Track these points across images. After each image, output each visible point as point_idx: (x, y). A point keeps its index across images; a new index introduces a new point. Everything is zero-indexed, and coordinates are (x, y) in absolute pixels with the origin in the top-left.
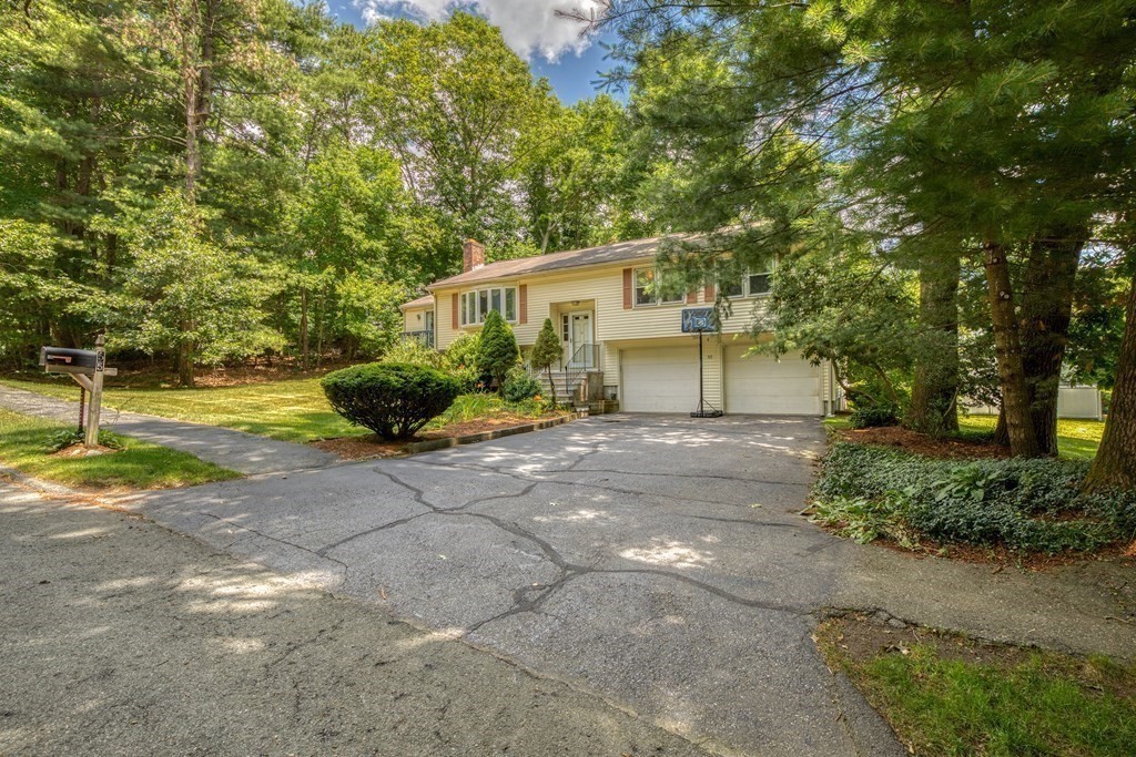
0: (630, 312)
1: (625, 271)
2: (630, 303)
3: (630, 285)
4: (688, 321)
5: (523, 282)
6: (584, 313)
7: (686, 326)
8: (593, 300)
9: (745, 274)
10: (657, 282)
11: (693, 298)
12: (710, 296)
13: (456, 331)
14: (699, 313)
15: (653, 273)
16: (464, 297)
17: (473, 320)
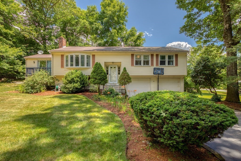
0: (133, 67)
1: (132, 55)
2: (133, 64)
3: (133, 59)
4: (155, 71)
5: (94, 54)
6: (115, 66)
7: (155, 73)
8: (121, 62)
9: (167, 60)
10: (142, 60)
11: (152, 64)
12: (157, 64)
13: (62, 69)
14: (159, 69)
15: (140, 56)
16: (67, 57)
17: (72, 65)
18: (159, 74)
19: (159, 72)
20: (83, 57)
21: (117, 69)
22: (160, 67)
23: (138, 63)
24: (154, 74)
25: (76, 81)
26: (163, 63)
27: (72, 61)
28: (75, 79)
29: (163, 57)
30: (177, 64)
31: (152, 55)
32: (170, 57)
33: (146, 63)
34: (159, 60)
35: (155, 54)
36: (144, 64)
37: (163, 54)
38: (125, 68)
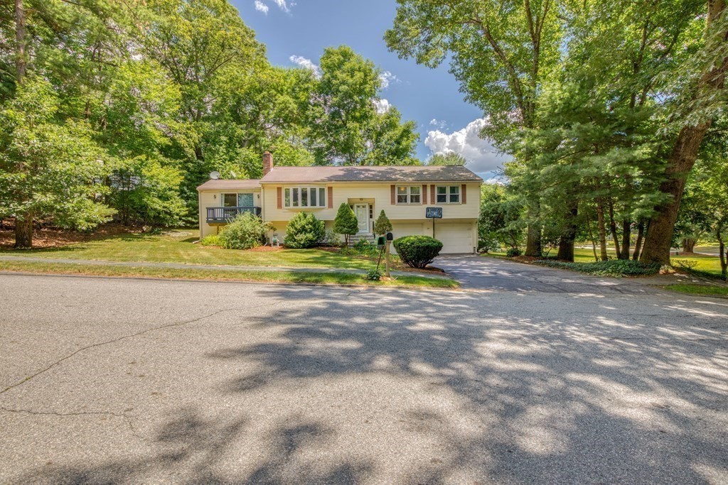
0: (394, 206)
1: (392, 186)
2: (394, 202)
3: (394, 193)
4: (429, 213)
5: (330, 185)
6: (363, 204)
7: (428, 215)
8: (374, 199)
9: (448, 193)
10: (409, 193)
11: (425, 202)
12: (433, 202)
13: (280, 210)
14: (434, 209)
15: (406, 188)
16: (287, 191)
17: (296, 205)
18: (434, 217)
19: (435, 214)
20: (313, 191)
21: (368, 208)
22: (437, 205)
23: (402, 199)
24: (427, 217)
25: (309, 230)
26: (442, 199)
27: (295, 198)
28: (306, 227)
29: (442, 190)
30: (464, 201)
31: (425, 187)
32: (453, 189)
33: (415, 199)
34: (436, 193)
35: (429, 186)
36: (412, 201)
37: (442, 184)
38: (383, 212)
